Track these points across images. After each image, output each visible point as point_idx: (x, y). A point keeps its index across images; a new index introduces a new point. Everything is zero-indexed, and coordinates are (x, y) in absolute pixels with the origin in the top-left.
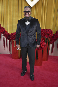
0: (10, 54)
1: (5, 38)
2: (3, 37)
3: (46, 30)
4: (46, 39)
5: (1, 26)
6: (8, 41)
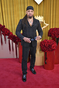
0: (17, 58)
1: (11, 41)
2: (8, 39)
3: (57, 29)
4: (57, 39)
5: (6, 27)
6: (14, 44)
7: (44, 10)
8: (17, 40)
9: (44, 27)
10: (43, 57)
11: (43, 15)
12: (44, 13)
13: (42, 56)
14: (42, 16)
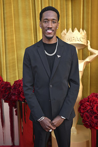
7: (88, 13)
8: (14, 95)
9: (88, 60)
10: (88, 142)
11: (85, 26)
12: (88, 22)
13: (85, 140)
14: (81, 30)
